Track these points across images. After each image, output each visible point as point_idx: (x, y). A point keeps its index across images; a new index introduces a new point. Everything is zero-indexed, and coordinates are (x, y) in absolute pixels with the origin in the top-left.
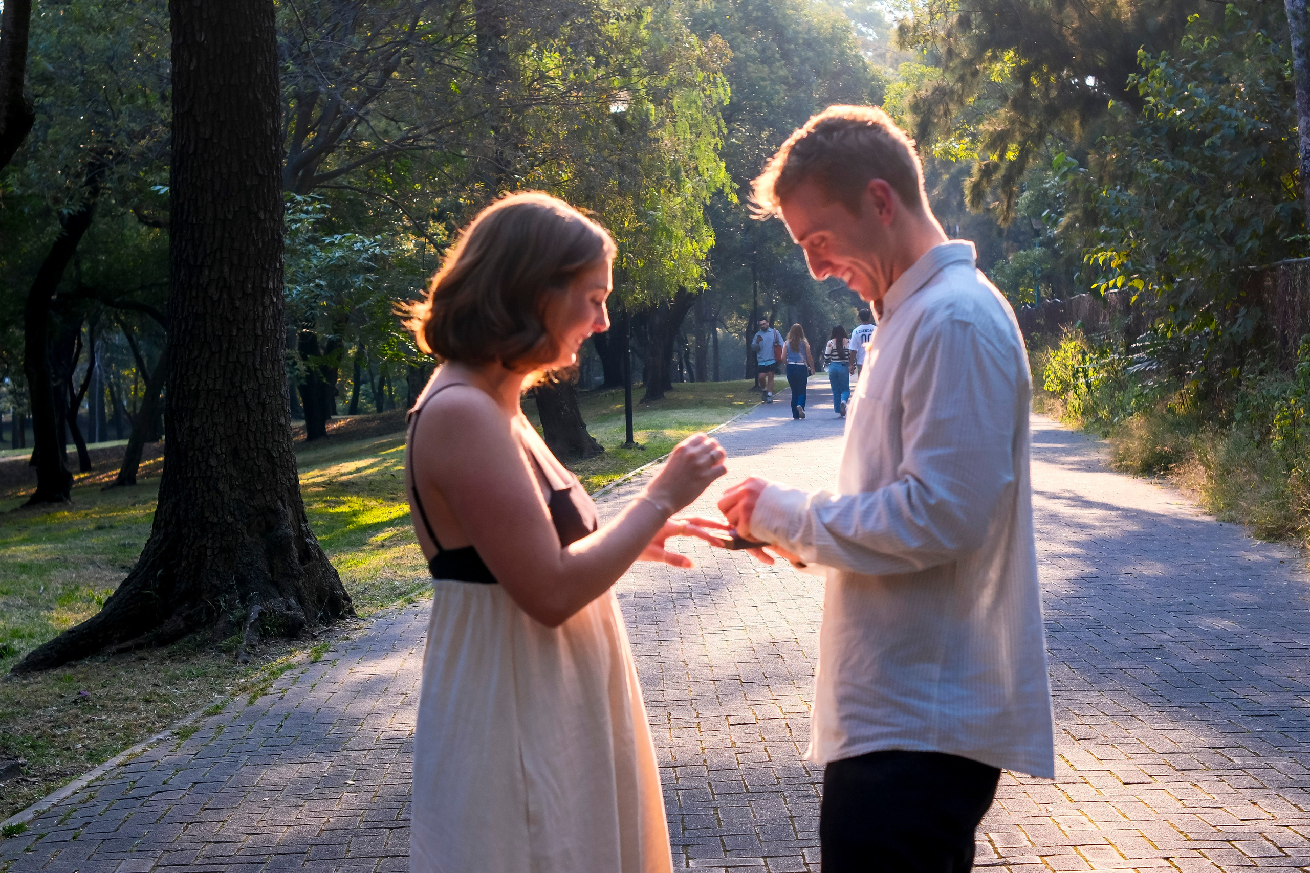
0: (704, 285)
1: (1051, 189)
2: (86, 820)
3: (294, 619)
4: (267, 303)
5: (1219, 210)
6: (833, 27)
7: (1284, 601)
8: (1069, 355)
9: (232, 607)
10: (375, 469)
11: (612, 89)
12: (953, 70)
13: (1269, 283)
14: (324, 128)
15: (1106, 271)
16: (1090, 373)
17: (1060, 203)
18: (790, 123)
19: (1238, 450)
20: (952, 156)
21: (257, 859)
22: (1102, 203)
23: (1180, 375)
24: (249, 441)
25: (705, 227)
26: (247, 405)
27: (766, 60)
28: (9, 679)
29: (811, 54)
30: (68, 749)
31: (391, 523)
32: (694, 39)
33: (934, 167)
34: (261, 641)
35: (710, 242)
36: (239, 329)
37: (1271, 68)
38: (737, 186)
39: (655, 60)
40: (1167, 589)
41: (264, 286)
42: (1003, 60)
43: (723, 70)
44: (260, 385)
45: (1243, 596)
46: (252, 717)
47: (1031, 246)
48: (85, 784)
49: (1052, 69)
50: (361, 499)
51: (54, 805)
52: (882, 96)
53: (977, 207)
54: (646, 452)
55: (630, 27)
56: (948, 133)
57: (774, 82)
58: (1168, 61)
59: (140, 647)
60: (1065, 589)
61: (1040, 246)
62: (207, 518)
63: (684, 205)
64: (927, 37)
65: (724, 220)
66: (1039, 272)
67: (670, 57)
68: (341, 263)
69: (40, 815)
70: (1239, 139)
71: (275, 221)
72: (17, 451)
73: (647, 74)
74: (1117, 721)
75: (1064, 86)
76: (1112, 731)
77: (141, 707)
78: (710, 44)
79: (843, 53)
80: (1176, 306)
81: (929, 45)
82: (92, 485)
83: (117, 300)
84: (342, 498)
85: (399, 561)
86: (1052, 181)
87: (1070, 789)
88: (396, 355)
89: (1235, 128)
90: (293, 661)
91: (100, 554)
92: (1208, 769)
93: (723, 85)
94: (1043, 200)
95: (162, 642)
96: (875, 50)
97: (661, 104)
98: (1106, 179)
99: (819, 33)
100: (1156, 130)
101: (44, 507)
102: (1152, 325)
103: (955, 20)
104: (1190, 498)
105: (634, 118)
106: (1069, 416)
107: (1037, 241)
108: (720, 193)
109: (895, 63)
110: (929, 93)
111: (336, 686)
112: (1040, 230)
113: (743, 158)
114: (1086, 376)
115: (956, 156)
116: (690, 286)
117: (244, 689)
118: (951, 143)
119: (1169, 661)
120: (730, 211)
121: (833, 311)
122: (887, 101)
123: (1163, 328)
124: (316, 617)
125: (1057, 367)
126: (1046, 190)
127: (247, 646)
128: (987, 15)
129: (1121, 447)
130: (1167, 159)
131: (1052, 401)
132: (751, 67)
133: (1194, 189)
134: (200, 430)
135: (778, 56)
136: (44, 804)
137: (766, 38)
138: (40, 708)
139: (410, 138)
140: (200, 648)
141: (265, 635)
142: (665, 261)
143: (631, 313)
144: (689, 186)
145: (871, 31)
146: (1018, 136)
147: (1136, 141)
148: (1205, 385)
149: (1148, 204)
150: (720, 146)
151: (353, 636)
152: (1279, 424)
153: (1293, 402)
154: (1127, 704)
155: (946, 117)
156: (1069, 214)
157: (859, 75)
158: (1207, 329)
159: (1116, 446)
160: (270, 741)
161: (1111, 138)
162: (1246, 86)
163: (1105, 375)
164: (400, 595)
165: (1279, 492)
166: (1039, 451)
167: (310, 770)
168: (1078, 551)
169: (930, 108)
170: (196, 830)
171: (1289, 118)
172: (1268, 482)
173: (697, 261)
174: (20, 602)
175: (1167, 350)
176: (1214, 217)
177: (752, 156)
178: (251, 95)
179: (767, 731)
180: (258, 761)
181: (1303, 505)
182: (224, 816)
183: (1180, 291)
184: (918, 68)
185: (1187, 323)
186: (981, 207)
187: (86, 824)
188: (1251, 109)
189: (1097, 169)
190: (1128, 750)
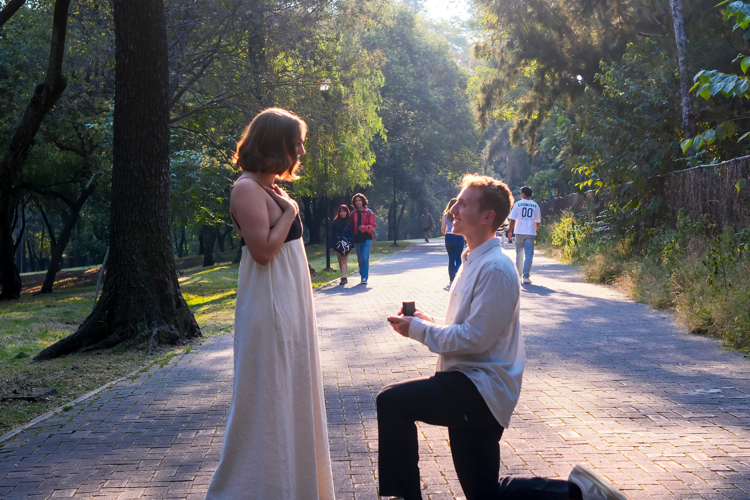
0: (370, 183)
1: (558, 136)
2: (101, 404)
3: (174, 335)
4: (162, 179)
5: (641, 146)
6: (439, 46)
7: (662, 332)
8: (566, 225)
9: (143, 329)
10: (189, 282)
11: (322, 78)
12: (504, 70)
13: (666, 183)
15: (584, 178)
16: (577, 235)
17: (563, 144)
18: (415, 98)
19: (647, 267)
20: (504, 117)
21: (185, 415)
22: (581, 141)
23: (622, 233)
24: (152, 247)
25: (370, 152)
26: (151, 229)
27: (403, 63)
28: (33, 363)
29: (427, 60)
30: (75, 386)
31: (206, 304)
32: (366, 52)
33: (494, 123)
34: (158, 345)
35: (373, 161)
36: (148, 192)
37: (668, 71)
38: (387, 131)
39: (346, 63)
40: (605, 328)
41: (160, 171)
42: (530, 65)
43: (381, 69)
44: (158, 220)
45: (643, 330)
46: (165, 372)
47: (548, 168)
48: (93, 394)
49: (556, 71)
51: (82, 401)
52: (466, 84)
53: (516, 142)
54: (337, 273)
55: (333, 45)
56: (501, 104)
57: (406, 75)
58: (616, 67)
59: (97, 348)
60: (555, 327)
61: (552, 168)
62: (131, 285)
63: (359, 140)
64: (490, 53)
65: (379, 150)
66: (552, 182)
67: (353, 60)
68: (184, 165)
69: (77, 404)
70: (653, 109)
73: (341, 70)
74: (573, 372)
75: (567, 80)
76: (569, 374)
77: (106, 371)
78: (375, 54)
79: (445, 60)
80: (619, 195)
81: (491, 56)
83: (43, 190)
85: (215, 318)
86: (558, 132)
87: (548, 393)
88: (204, 219)
89: (650, 102)
90: (176, 353)
91: (55, 316)
92: (611, 387)
93: (381, 77)
94: (554, 142)
95: (109, 346)
96: (462, 59)
97: (348, 86)
98: (585, 130)
99: (432, 49)
100: (609, 103)
101: (6, 301)
102: (606, 205)
103: (505, 44)
104: (623, 293)
105: (333, 93)
106: (565, 258)
107: (550, 165)
108: (377, 136)
109: (473, 66)
110: (491, 82)
111: (201, 361)
112: (552, 159)
113: (389, 117)
114: (574, 236)
115: (506, 117)
116: (362, 184)
117: (155, 363)
118: (503, 110)
119: (601, 353)
120: (382, 146)
121: (437, 204)
122: (469, 87)
123: (612, 207)
124: (184, 335)
125: (559, 232)
126: (555, 137)
127: (152, 347)
128: (522, 41)
129: (590, 269)
130: (614, 118)
131: (556, 250)
132: (395, 67)
133: (629, 134)
134: (128, 242)
135: (409, 61)
136: (78, 400)
137: (402, 51)
140: (128, 348)
141: (160, 343)
142: (349, 170)
143: (330, 198)
144: (362, 130)
145: (460, 48)
146: (538, 106)
147: (599, 109)
148: (635, 238)
149: (605, 142)
150: (379, 109)
151: (203, 344)
152: (666, 252)
153: (673, 241)
154: (579, 366)
155: (500, 96)
156: (565, 148)
157: (454, 73)
158: (637, 209)
159: (587, 269)
160: (176, 380)
161: (586, 107)
162: (656, 81)
163: (585, 236)
164: (221, 330)
165: (665, 285)
166: (548, 273)
167: (199, 388)
168: (563, 313)
169: (491, 90)
170: (154, 407)
171: (678, 98)
172: (661, 282)
173: (366, 171)
174: (19, 337)
175: (615, 219)
176: (638, 149)
177: (394, 116)
178: (155, 76)
179: (410, 375)
180: (173, 385)
181: (676, 291)
182: (165, 402)
183: (621, 188)
184: (486, 69)
185: (625, 205)
186: (518, 143)
187: (102, 406)
188: (658, 92)
189: (580, 124)
190: (576, 381)
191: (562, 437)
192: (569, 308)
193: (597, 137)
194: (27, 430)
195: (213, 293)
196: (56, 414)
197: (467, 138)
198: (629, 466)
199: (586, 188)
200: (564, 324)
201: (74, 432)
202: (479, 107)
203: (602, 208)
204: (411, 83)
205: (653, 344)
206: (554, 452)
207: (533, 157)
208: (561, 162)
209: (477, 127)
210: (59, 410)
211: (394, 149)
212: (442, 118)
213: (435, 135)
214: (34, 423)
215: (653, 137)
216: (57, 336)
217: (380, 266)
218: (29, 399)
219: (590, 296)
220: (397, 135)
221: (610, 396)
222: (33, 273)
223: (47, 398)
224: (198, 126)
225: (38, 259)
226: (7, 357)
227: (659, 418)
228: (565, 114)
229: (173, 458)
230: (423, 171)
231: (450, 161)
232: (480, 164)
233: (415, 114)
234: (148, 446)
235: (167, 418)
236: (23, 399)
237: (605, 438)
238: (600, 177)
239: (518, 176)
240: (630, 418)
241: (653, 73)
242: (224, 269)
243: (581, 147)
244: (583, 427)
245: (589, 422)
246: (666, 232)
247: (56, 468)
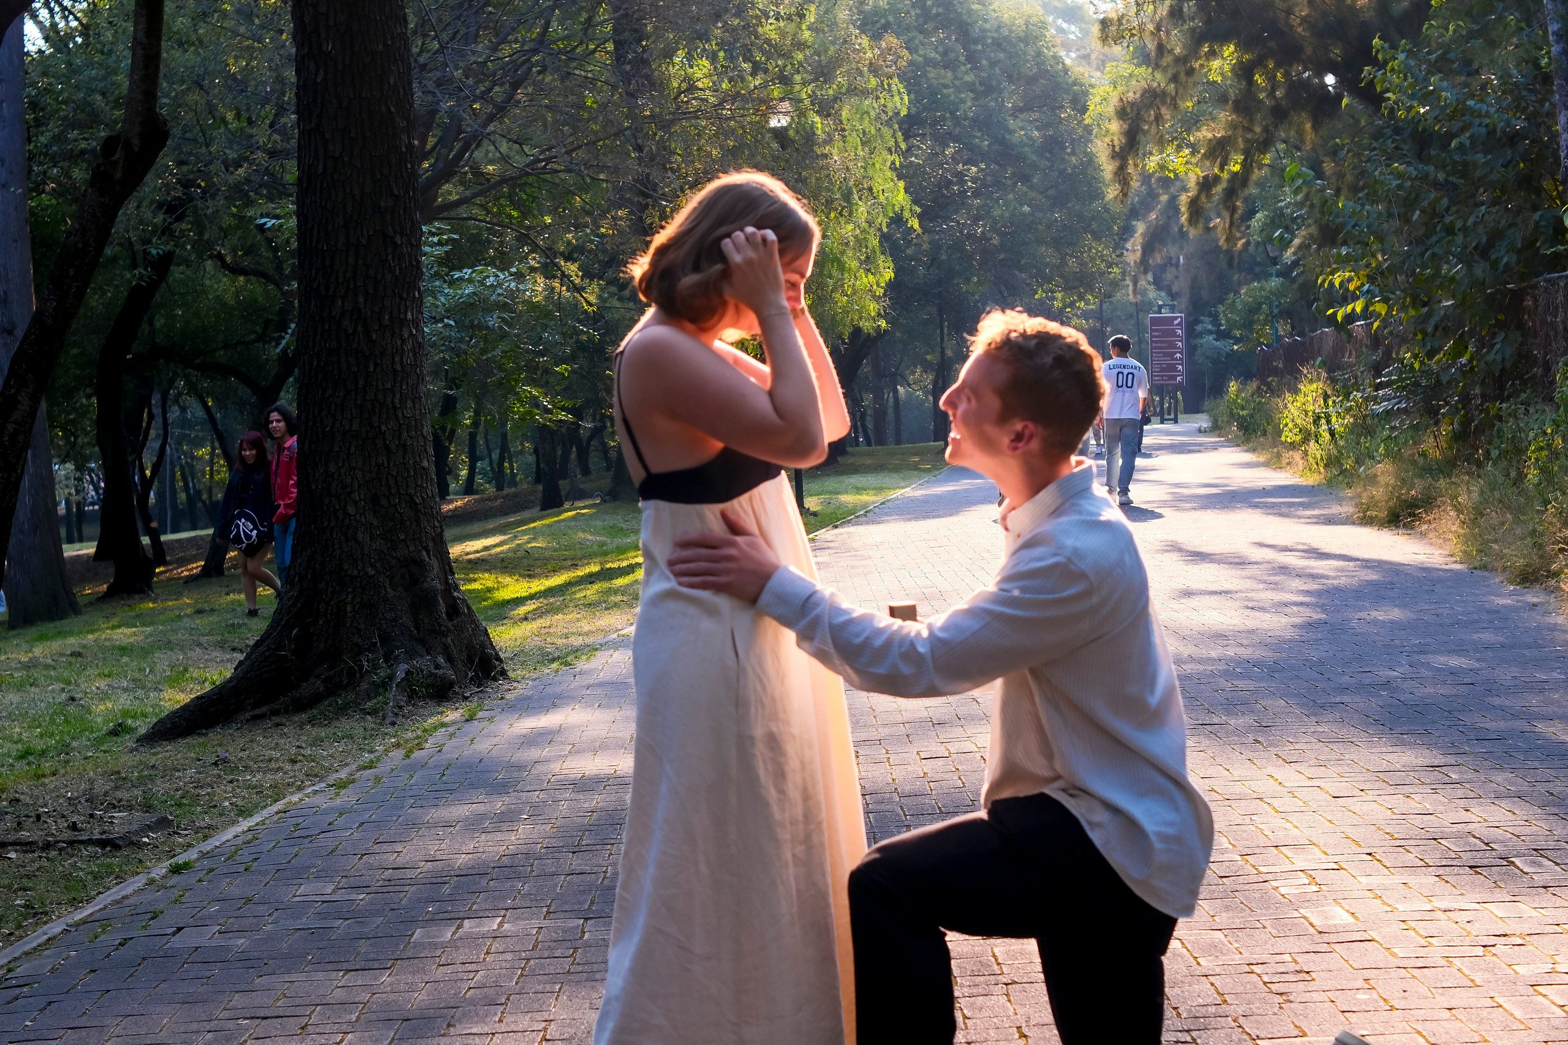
0: (883, 324)
1: (1287, 208)
2: (254, 856)
3: (443, 678)
4: (406, 335)
5: (1470, 222)
6: (1027, 24)
7: (1531, 640)
8: (1310, 399)
9: (375, 667)
10: (506, 547)
11: (772, 100)
12: (1165, 70)
13: (1529, 303)
14: (444, 151)
15: (1347, 297)
16: (1334, 420)
17: (1298, 225)
18: (978, 137)
19: (1492, 490)
20: (1170, 171)
21: (439, 880)
22: (1337, 216)
23: (1433, 413)
24: (389, 486)
25: (882, 257)
26: (387, 447)
27: (949, 64)
28: (135, 749)
29: (1002, 56)
30: (215, 806)
31: (532, 597)
32: (865, 41)
33: (1150, 186)
34: (408, 703)
35: (889, 274)
36: (376, 365)
37: (1525, 56)
38: (918, 210)
39: (821, 66)
40: (1403, 632)
41: (402, 316)
42: (1222, 56)
43: (899, 76)
44: (400, 425)
45: (1487, 637)
46: (412, 769)
47: (1267, 276)
48: (246, 829)
49: (1278, 65)
50: (493, 576)
51: (217, 847)
52: (1085, 102)
53: (1196, 225)
54: (819, 518)
55: (791, 27)
56: (1162, 143)
57: (958, 90)
58: (1409, 51)
59: (275, 713)
60: (1289, 634)
61: (1277, 276)
62: (346, 571)
63: (858, 232)
64: (1134, 32)
65: (904, 252)
66: (1277, 306)
67: (836, 62)
68: (472, 301)
69: (204, 855)
70: (1495, 140)
71: (412, 245)
72: (77, 545)
73: (813, 81)
74: (1334, 746)
75: (1305, 84)
76: (1325, 753)
77: (288, 767)
78: (884, 45)
79: (1039, 54)
80: (1425, 333)
81: (1136, 39)
82: (170, 579)
83: (198, 361)
84: (471, 576)
85: (547, 630)
86: (1288, 198)
87: (1276, 803)
88: (530, 413)
89: (1487, 126)
90: (446, 720)
91: (206, 635)
92: (1423, 783)
93: (899, 93)
94: (1279, 220)
95: (301, 706)
96: (1078, 50)
97: (829, 115)
98: (1344, 191)
99: (1010, 31)
100: (1397, 131)
101: (123, 599)
102: (1397, 354)
103: (1164, 13)
104: (1441, 548)
105: (797, 132)
106: (1310, 470)
107: (1273, 270)
108: (898, 218)
109: (1101, 66)
110: (1138, 95)
111: (497, 739)
112: (1276, 258)
113: (925, 180)
114: (1328, 422)
115: (1174, 171)
116: (866, 325)
117: (398, 745)
118: (1168, 155)
119: (1395, 695)
120: (910, 242)
122: (1091, 108)
123: (1410, 358)
124: (466, 677)
125: (1296, 413)
126: (1281, 209)
127: (394, 707)
128: (1202, 4)
129: (1364, 494)
130: (1409, 164)
131: (1291, 453)
132: (932, 73)
133: (1442, 197)
134: (336, 476)
135: (962, 59)
136: (207, 846)
137: (948, 38)
138: (179, 771)
139: (542, 160)
140: (343, 711)
141: (412, 696)
142: (837, 296)
144: (862, 210)
145: (1073, 28)
146: (1241, 144)
147: (1375, 144)
148: (1461, 424)
149: (1390, 215)
150: (898, 164)
151: (508, 696)
152: (1534, 456)
153: (1549, 431)
154: (1345, 732)
155: (1158, 125)
156: (1303, 232)
157: (1059, 79)
158: (1463, 360)
159: (1360, 496)
160: (435, 788)
161: (1346, 141)
162: (1499, 78)
163: (1351, 420)
164: (553, 660)
165: (1534, 531)
166: (1273, 506)
167: (481, 808)
168: (1307, 599)
169: (1138, 114)
170: (371, 859)
171: (1548, 114)
172: (1524, 522)
173: (874, 296)
174: (125, 684)
175: (1417, 384)
176: (1464, 229)
177: (935, 177)
178: (384, 109)
179: (961, 763)
180: (425, 803)
181: (1559, 542)
182: (398, 847)
183: (1429, 315)
184: (1127, 69)
185: (1438, 352)
186: (1201, 226)
187: (256, 859)
188: (1505, 104)
189: (1334, 179)
190: (1340, 770)
191: (1311, 924)
192: (1321, 587)
193: (1372, 205)
194: (77, 925)
195: (554, 571)
196: (152, 882)
197: (1093, 218)
198: (1473, 1002)
199: (1351, 318)
200: (1310, 625)
201: (179, 929)
202: (1113, 150)
203: (1387, 360)
204: (968, 107)
205: (1515, 671)
206: (1293, 967)
207: (1236, 254)
208: (1295, 264)
209: (1112, 192)
210: (160, 870)
211: (936, 247)
212: (1037, 177)
213: (1024, 214)
214: (97, 908)
215: (1495, 202)
216: (206, 679)
217: (912, 500)
218: (103, 843)
219: (1366, 556)
220: (941, 217)
221: (1419, 808)
222: (192, 534)
223: (145, 840)
224: (515, 214)
225: (204, 502)
226: (92, 732)
227: (1540, 865)
228: (1301, 159)
229: (392, 997)
230: (1001, 293)
231: (1058, 267)
232: (1124, 273)
233: (980, 170)
234: (339, 966)
235: (397, 888)
236: (90, 842)
237: (1413, 924)
238: (1381, 292)
239: (1205, 294)
240: (1471, 867)
241: (1492, 61)
242: (583, 514)
243: (1338, 229)
244: (1361, 894)
245: (1374, 881)
246: (1532, 410)
247: (119, 1030)
